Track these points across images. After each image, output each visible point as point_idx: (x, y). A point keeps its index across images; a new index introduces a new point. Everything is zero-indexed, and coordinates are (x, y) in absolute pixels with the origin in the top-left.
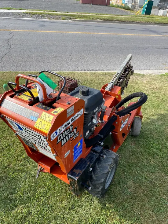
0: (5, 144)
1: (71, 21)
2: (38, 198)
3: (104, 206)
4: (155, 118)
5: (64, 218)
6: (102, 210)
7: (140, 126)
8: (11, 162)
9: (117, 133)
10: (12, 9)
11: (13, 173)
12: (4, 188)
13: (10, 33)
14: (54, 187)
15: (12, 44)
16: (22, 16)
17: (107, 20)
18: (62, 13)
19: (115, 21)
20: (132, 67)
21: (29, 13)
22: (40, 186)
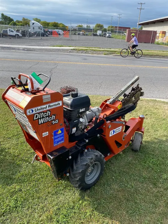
0: (21, 141)
1: (111, 56)
2: (31, 181)
3: (82, 198)
4: (164, 139)
5: (46, 199)
6: (79, 201)
7: (140, 141)
8: (20, 154)
9: (105, 136)
10: (63, 46)
11: (20, 161)
12: (9, 170)
13: (55, 64)
14: (47, 177)
15: (54, 72)
16: (70, 52)
17: (148, 55)
18: (105, 49)
19: (155, 56)
20: (141, 88)
21: (76, 49)
22: (36, 174)
